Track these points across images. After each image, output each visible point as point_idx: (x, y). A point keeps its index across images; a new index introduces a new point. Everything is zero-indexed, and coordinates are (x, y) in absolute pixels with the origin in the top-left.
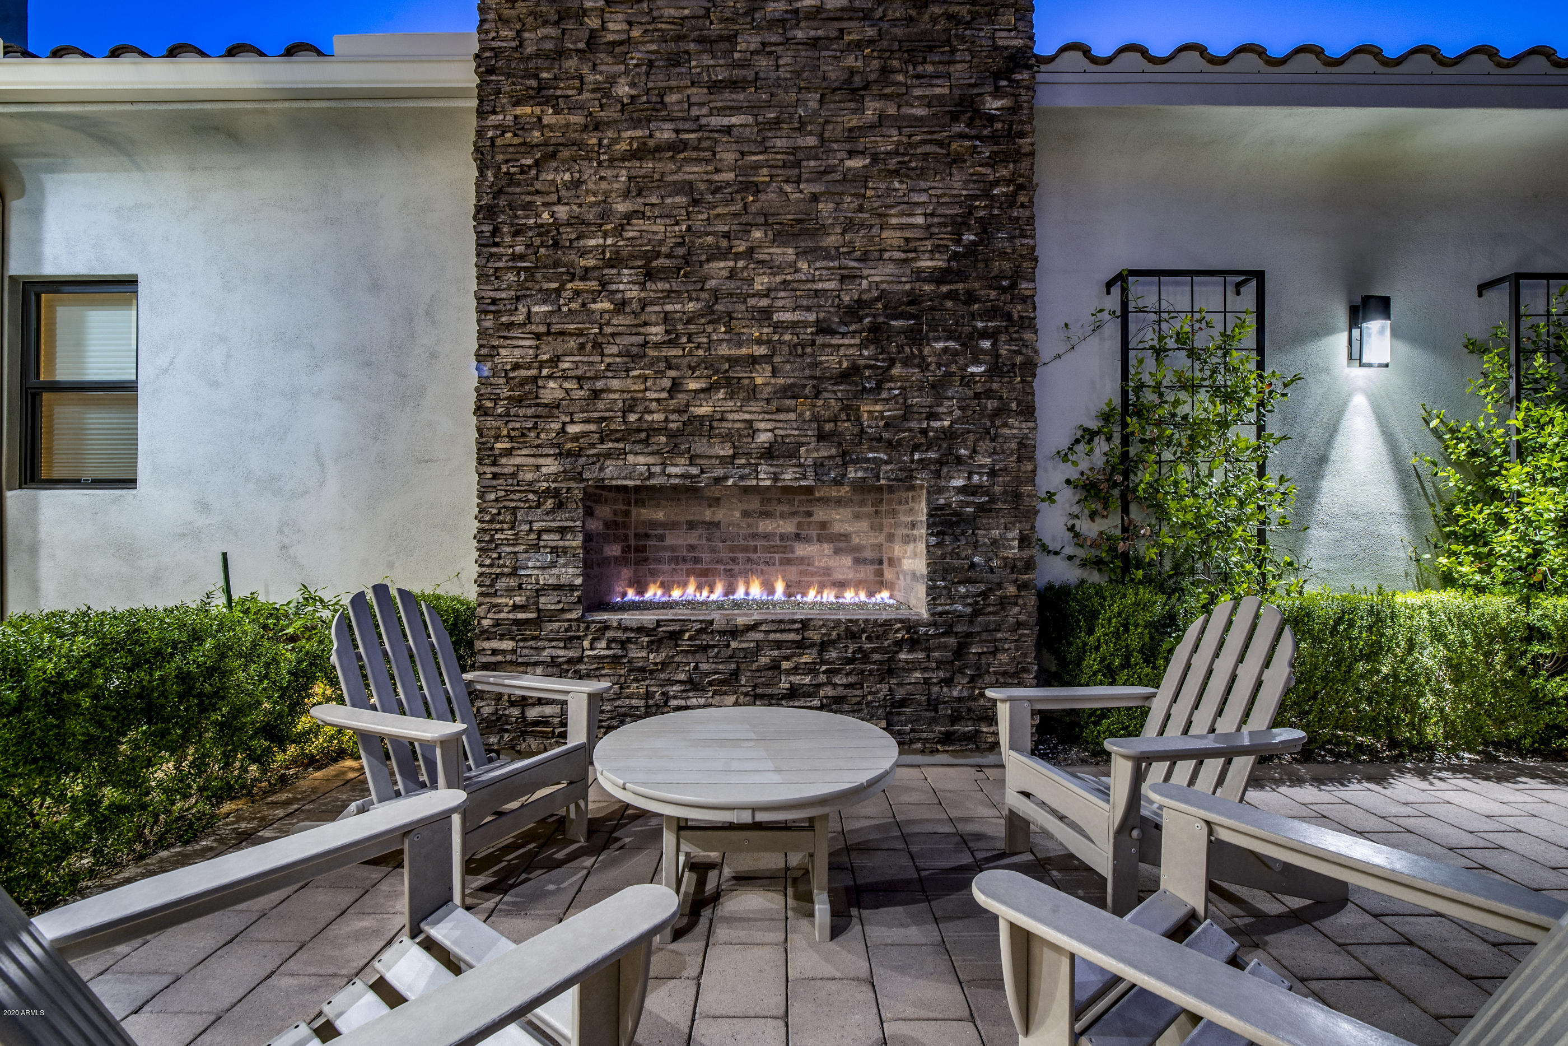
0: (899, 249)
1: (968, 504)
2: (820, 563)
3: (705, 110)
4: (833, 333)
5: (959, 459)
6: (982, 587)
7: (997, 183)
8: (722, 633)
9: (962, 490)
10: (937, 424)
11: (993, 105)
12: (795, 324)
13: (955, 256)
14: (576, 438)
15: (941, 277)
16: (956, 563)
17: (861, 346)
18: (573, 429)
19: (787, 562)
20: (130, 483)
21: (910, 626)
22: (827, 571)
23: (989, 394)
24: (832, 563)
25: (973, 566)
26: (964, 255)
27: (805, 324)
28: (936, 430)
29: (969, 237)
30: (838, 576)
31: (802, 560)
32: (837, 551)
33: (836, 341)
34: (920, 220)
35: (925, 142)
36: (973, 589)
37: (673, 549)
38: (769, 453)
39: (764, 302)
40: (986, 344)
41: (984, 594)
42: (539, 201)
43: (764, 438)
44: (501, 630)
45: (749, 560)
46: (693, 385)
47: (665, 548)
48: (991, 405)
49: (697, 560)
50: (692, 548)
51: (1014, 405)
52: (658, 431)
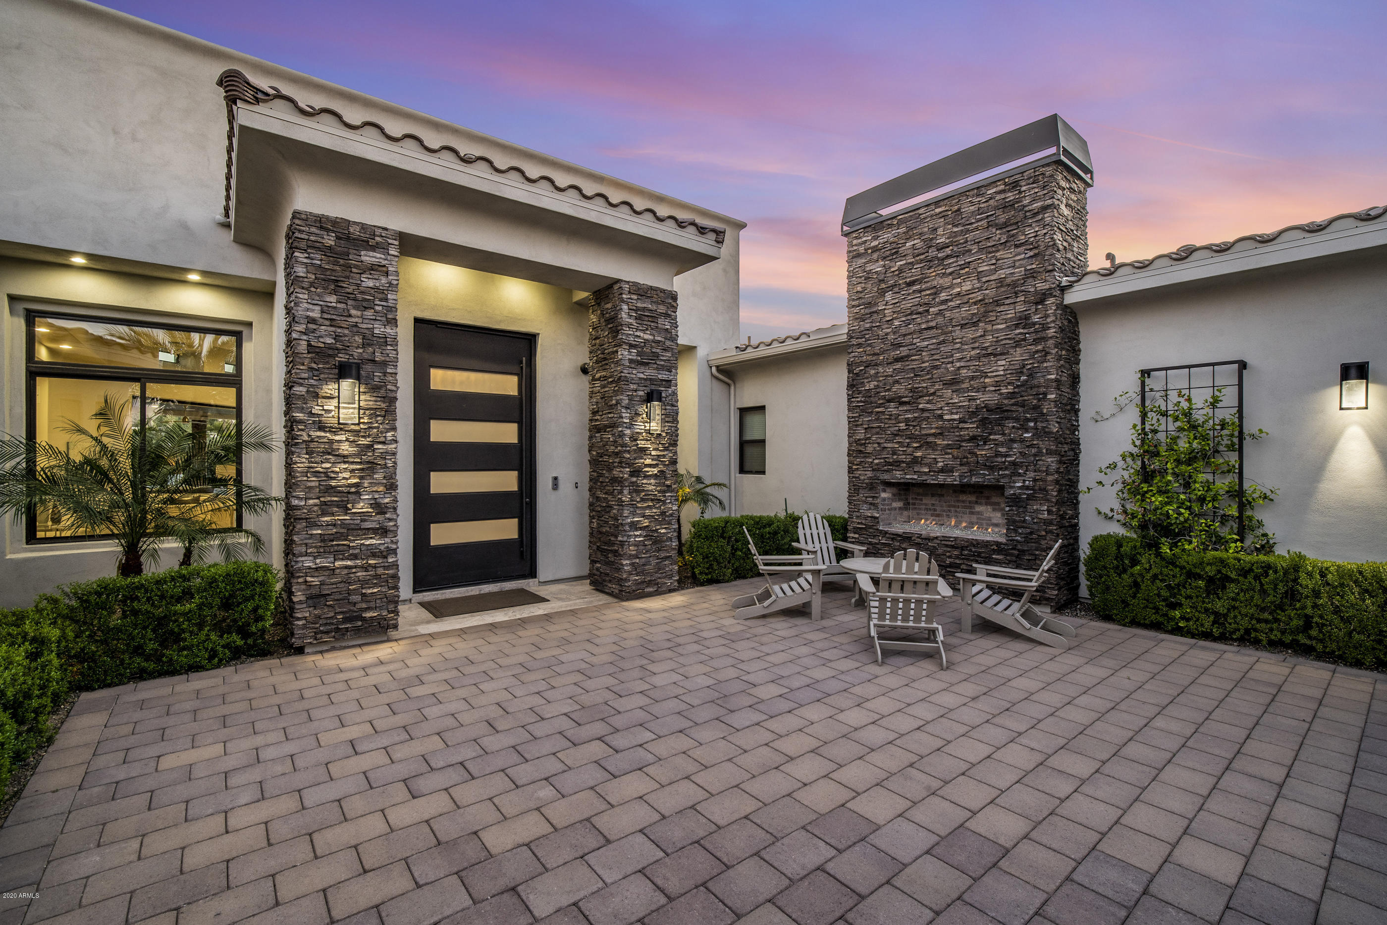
0: (993, 386)
1: (1025, 494)
2: (986, 515)
3: (918, 340)
4: (966, 422)
5: (1020, 475)
6: (1028, 531)
7: (1037, 352)
8: (926, 539)
9: (1020, 488)
10: (1008, 459)
11: (1036, 318)
12: (951, 420)
13: (1018, 386)
14: (877, 464)
15: (1011, 395)
16: (1018, 519)
17: (977, 427)
18: (876, 461)
19: (972, 513)
20: (763, 473)
21: (998, 544)
22: (989, 519)
23: (1032, 446)
24: (991, 515)
25: (1025, 521)
26: (1021, 386)
27: (955, 420)
28: (1009, 462)
29: (1023, 378)
30: (995, 521)
31: (978, 513)
32: (994, 510)
33: (966, 426)
34: (1002, 373)
35: (1005, 339)
36: (1024, 530)
37: (926, 505)
38: (942, 471)
39: (940, 412)
40: (1032, 424)
41: (1031, 533)
42: (866, 381)
43: (940, 464)
44: (856, 530)
45: (956, 511)
46: (915, 445)
47: (922, 504)
48: (1034, 451)
49: (935, 510)
50: (933, 505)
51: (1044, 451)
52: (903, 462)
